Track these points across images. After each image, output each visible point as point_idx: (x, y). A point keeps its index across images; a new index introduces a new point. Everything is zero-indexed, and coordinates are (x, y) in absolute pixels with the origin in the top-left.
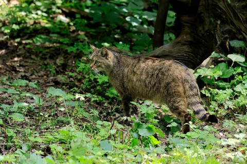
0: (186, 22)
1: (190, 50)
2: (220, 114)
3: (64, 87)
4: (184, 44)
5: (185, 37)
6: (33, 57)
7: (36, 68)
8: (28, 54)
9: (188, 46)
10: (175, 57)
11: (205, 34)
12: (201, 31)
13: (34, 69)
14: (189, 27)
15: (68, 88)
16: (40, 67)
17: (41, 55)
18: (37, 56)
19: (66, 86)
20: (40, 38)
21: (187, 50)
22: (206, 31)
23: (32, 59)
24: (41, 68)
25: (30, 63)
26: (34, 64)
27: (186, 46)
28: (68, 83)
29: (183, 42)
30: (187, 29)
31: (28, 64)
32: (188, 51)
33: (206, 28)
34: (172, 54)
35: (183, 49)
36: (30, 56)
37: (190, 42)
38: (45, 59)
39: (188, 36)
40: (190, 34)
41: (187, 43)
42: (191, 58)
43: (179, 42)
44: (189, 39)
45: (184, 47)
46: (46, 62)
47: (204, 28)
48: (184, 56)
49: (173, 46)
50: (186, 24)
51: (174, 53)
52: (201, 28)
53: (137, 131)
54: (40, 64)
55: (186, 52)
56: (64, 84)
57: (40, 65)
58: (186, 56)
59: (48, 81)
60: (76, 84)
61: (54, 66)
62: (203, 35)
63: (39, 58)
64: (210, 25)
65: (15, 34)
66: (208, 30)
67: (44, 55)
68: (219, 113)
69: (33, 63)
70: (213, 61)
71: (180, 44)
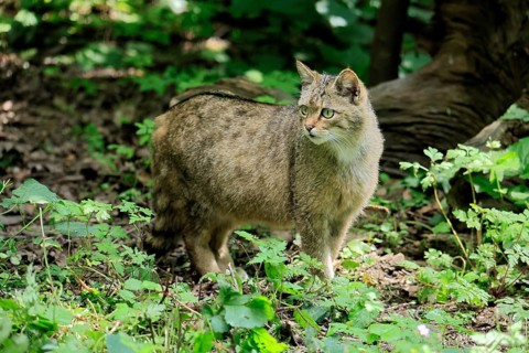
0: (456, 19)
1: (465, 98)
2: (501, 281)
3: (106, 186)
4: (446, 82)
5: (451, 61)
6: (58, 101)
7: (57, 132)
8: (45, 95)
9: (460, 87)
10: (420, 116)
11: (509, 56)
12: (496, 46)
13: (49, 136)
14: (465, 33)
15: (115, 190)
16: (67, 131)
17: (80, 97)
18: (69, 100)
19: (112, 183)
20: (97, 51)
21: (455, 99)
22: (511, 48)
23: (53, 107)
24: (71, 134)
25: (45, 117)
26: (53, 122)
27: (454, 87)
28: (118, 177)
29: (445, 74)
30: (458, 40)
31: (38, 120)
32: (461, 100)
33: (512, 38)
34: (411, 108)
35: (445, 94)
36: (51, 98)
37: (467, 75)
38: (89, 108)
39: (461, 59)
40: (467, 52)
41: (457, 78)
42: (468, 121)
43: (432, 75)
44: (464, 68)
45: (447, 89)
46: (86, 118)
47: (504, 39)
48: (445, 114)
49: (416, 86)
50: (454, 24)
51: (417, 106)
52: (496, 38)
53: (222, 313)
54: (72, 121)
55: (453, 104)
56: (106, 179)
57: (67, 125)
58: (453, 116)
59: (73, 169)
60: (141, 178)
61: (100, 129)
62: (502, 56)
63: (72, 108)
64: (522, 30)
65: (29, 37)
66: (517, 43)
67: (90, 97)
68: (498, 278)
69: (53, 118)
70: (508, 130)
71: (436, 81)
